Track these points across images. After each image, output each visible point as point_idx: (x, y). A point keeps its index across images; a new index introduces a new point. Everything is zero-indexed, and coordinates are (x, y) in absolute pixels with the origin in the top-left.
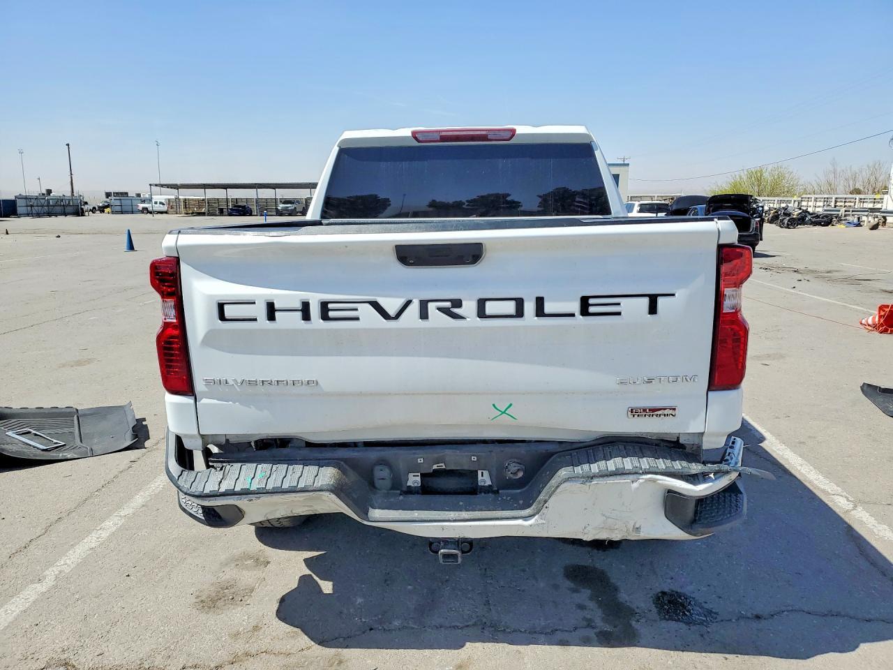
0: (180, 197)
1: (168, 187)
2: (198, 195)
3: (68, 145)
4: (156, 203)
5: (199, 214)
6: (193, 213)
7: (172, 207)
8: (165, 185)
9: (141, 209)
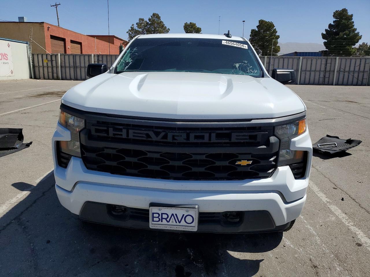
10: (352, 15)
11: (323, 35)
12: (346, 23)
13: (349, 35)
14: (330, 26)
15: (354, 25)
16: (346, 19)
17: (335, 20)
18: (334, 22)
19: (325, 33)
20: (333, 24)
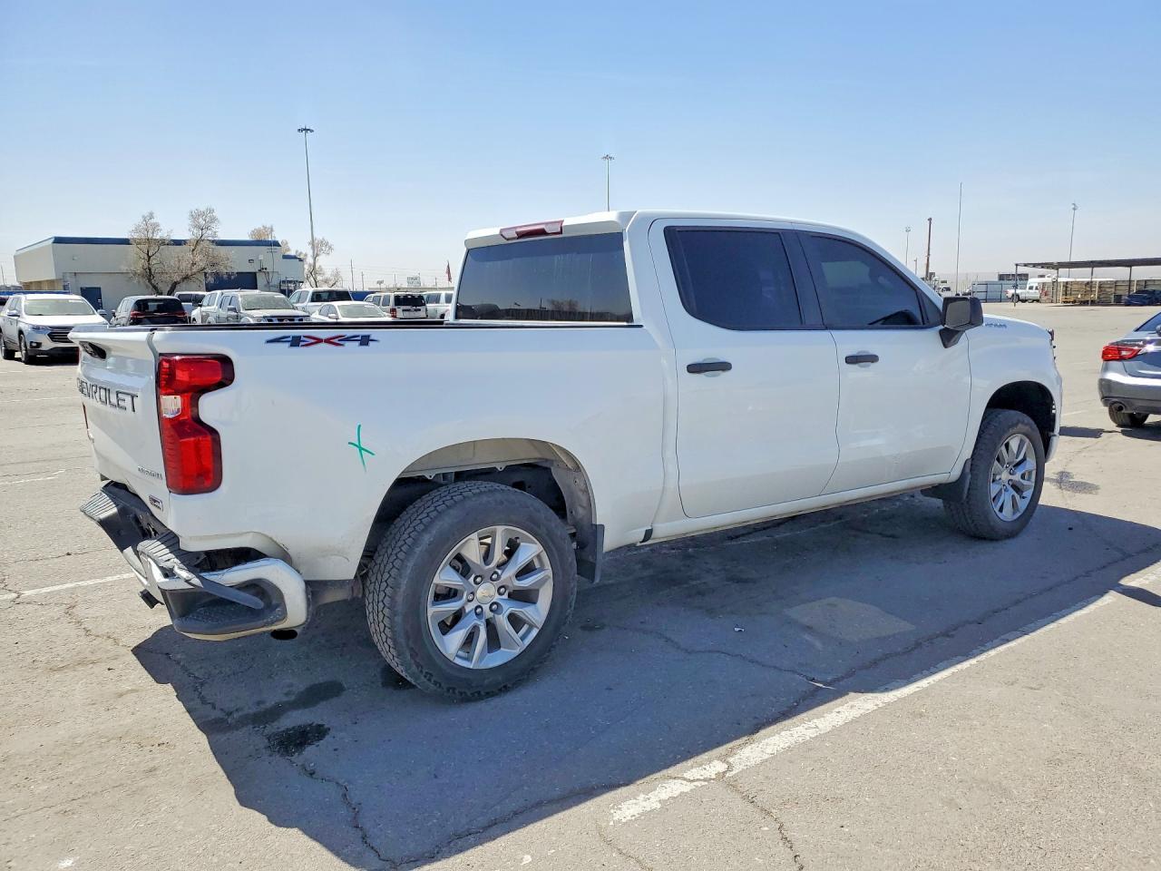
0: (1059, 280)
1: (1042, 267)
2: (1082, 275)
3: (930, 220)
4: (1031, 288)
5: (1084, 303)
6: (1074, 302)
7: (1047, 293)
8: (1039, 264)
9: (1010, 295)
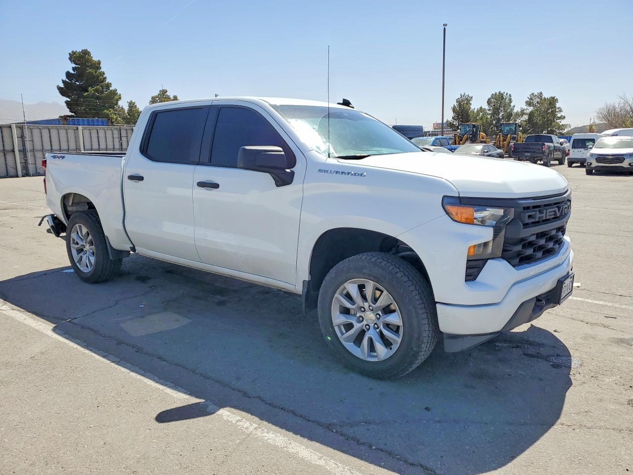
10: (99, 63)
11: (60, 89)
12: (94, 73)
13: (102, 92)
14: (68, 74)
15: (106, 78)
16: (91, 67)
17: (74, 65)
18: (74, 69)
19: (62, 85)
20: (73, 72)
